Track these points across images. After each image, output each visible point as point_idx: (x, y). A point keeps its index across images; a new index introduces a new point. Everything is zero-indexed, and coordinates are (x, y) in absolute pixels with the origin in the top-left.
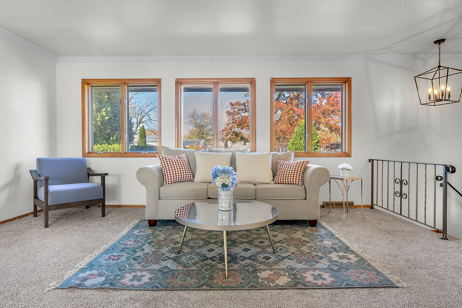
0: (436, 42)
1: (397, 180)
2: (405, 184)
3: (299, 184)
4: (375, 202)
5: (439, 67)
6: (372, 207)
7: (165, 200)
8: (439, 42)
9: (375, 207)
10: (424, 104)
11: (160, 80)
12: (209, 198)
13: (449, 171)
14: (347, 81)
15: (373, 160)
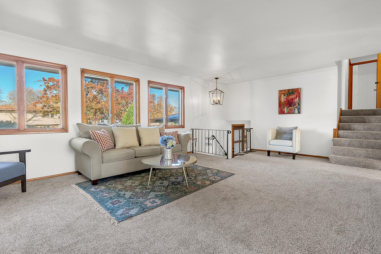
0: (215, 78)
1: (207, 138)
2: (211, 139)
3: (178, 143)
4: (194, 150)
5: (217, 89)
6: (193, 152)
7: (107, 163)
8: (217, 78)
9: (194, 152)
10: (212, 104)
11: (66, 67)
12: (136, 157)
13: (229, 133)
14: (182, 88)
15: (193, 129)
